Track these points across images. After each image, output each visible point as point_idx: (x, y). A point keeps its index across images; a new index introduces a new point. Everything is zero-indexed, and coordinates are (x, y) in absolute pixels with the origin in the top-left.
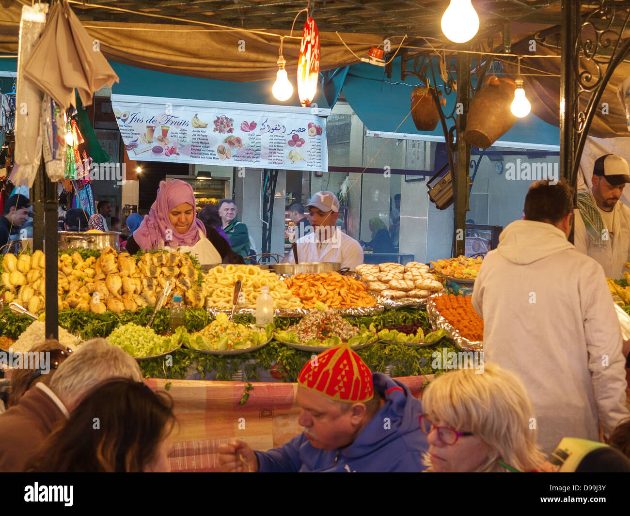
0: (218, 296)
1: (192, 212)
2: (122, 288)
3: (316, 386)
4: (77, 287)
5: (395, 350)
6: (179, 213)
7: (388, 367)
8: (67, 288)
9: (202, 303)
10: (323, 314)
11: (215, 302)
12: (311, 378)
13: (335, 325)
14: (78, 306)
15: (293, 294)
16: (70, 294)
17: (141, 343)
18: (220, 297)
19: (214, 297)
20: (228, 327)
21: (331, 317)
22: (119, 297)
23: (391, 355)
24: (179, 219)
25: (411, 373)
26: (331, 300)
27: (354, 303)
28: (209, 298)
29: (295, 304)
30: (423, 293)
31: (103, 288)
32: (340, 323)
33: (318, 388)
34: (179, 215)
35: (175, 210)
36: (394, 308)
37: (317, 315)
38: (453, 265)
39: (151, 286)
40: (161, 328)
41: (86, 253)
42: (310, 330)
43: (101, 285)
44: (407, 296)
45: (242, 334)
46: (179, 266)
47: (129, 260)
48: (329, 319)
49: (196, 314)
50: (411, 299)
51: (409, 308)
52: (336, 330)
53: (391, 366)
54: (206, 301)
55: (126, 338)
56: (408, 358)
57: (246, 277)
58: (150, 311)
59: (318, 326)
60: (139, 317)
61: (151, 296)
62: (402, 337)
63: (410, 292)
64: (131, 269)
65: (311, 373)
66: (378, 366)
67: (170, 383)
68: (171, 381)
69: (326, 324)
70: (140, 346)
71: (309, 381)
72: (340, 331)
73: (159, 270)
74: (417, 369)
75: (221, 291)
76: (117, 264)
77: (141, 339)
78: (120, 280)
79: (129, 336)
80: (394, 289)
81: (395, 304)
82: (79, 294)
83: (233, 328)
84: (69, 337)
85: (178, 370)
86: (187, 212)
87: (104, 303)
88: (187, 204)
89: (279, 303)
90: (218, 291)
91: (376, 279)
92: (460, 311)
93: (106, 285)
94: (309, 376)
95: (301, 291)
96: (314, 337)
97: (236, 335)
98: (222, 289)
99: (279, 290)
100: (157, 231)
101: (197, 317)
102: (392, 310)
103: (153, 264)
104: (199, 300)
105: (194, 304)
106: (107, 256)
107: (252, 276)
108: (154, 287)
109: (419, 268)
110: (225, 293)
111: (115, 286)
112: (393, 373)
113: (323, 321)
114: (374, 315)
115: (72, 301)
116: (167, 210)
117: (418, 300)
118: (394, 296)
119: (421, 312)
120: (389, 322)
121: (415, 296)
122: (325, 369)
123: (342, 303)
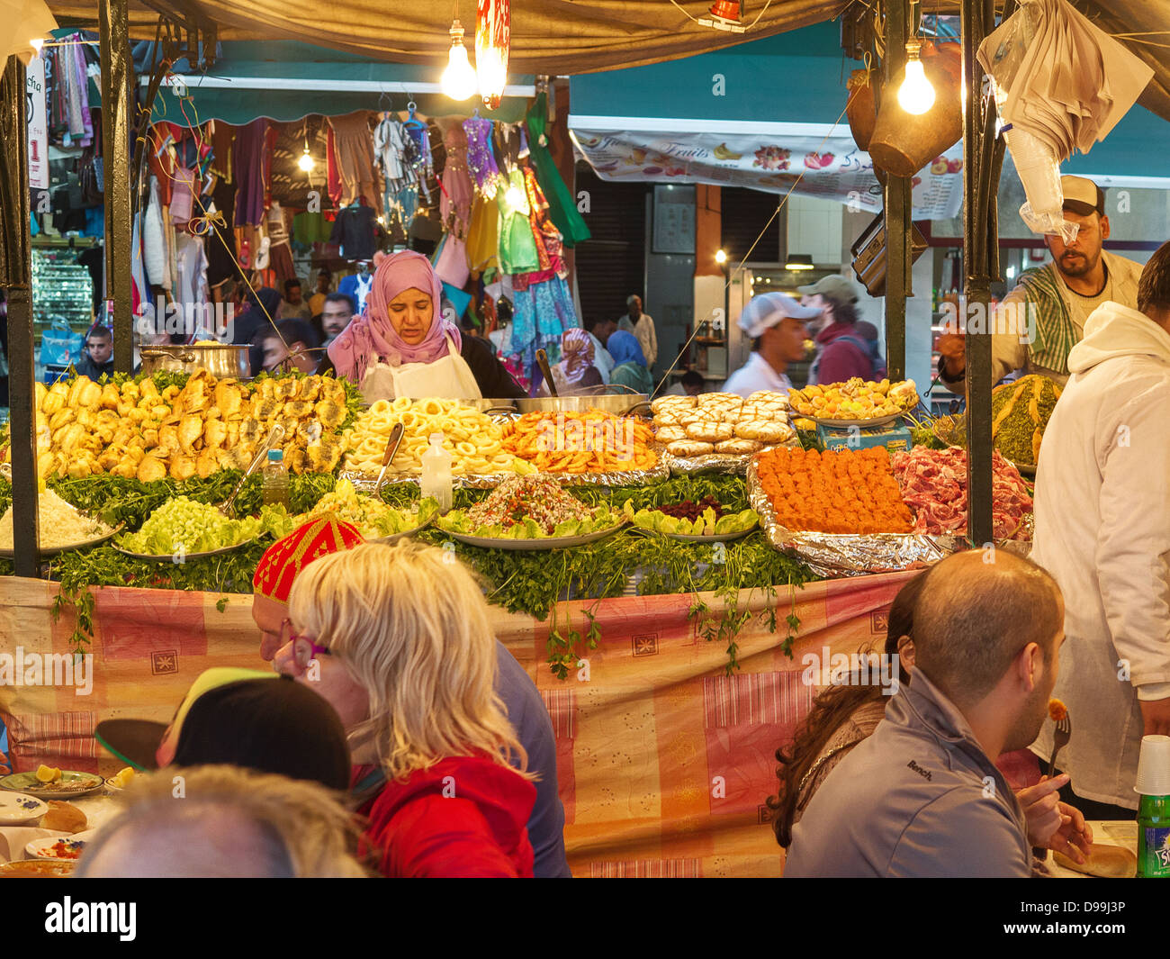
0: (365, 452)
1: (429, 306)
2: (203, 436)
3: (274, 591)
4: (125, 437)
5: (651, 546)
6: (404, 306)
7: (634, 577)
8: (107, 439)
9: (332, 465)
10: (522, 481)
11: (358, 463)
12: (267, 579)
13: (540, 501)
14: (114, 469)
15: (503, 448)
16: (110, 448)
17: (188, 530)
18: (368, 453)
19: (358, 455)
20: (345, 504)
21: (534, 486)
22: (190, 453)
23: (639, 555)
24: (404, 319)
25: (675, 589)
26: (568, 459)
27: (611, 463)
28: (348, 455)
29: (502, 465)
30: (743, 445)
31: (171, 437)
32: (550, 498)
33: (277, 595)
34: (404, 313)
35: (395, 301)
36: (686, 473)
37: (511, 483)
38: (826, 394)
39: (253, 434)
40: (247, 506)
41: (165, 380)
42: (495, 510)
43: (168, 433)
44: (714, 451)
45: (369, 517)
46: (316, 401)
47: (231, 391)
48: (530, 491)
49: (315, 483)
50: (719, 456)
51: (715, 473)
52: (538, 510)
53: (639, 576)
54: (343, 459)
55: (167, 522)
56: (672, 562)
57: (419, 417)
58: (232, 478)
59: (509, 503)
60: (208, 487)
61: (245, 452)
62: (670, 524)
63: (720, 444)
64: (232, 404)
65: (268, 569)
66: (611, 574)
67: (226, 600)
68: (230, 596)
69: (523, 499)
70: (186, 535)
71: (264, 583)
72: (547, 512)
73: (278, 407)
74: (686, 581)
75: (371, 443)
76: (207, 398)
77: (189, 523)
78: (200, 425)
79: (171, 519)
80: (692, 439)
81: (688, 464)
82: (125, 448)
83: (356, 506)
84: (78, 521)
85: (246, 577)
86: (418, 306)
87: (165, 464)
88: (416, 291)
89: (470, 464)
90: (366, 443)
91: (674, 421)
92: (801, 477)
93: (177, 435)
94: (265, 574)
95: (522, 442)
96: (497, 521)
97: (357, 519)
98: (373, 439)
99: (478, 440)
100: (366, 339)
101: (315, 488)
102: (683, 477)
103: (274, 397)
104: (330, 458)
105: (316, 466)
106: (194, 383)
107: (430, 417)
108: (258, 437)
109: (768, 402)
110: (376, 447)
111: (189, 435)
112: (641, 588)
113: (517, 494)
114: (646, 485)
115: (108, 461)
116: (383, 303)
117: (731, 459)
118: (687, 450)
119: (737, 480)
120: (670, 499)
121: (728, 451)
122: (289, 561)
123: (590, 463)
